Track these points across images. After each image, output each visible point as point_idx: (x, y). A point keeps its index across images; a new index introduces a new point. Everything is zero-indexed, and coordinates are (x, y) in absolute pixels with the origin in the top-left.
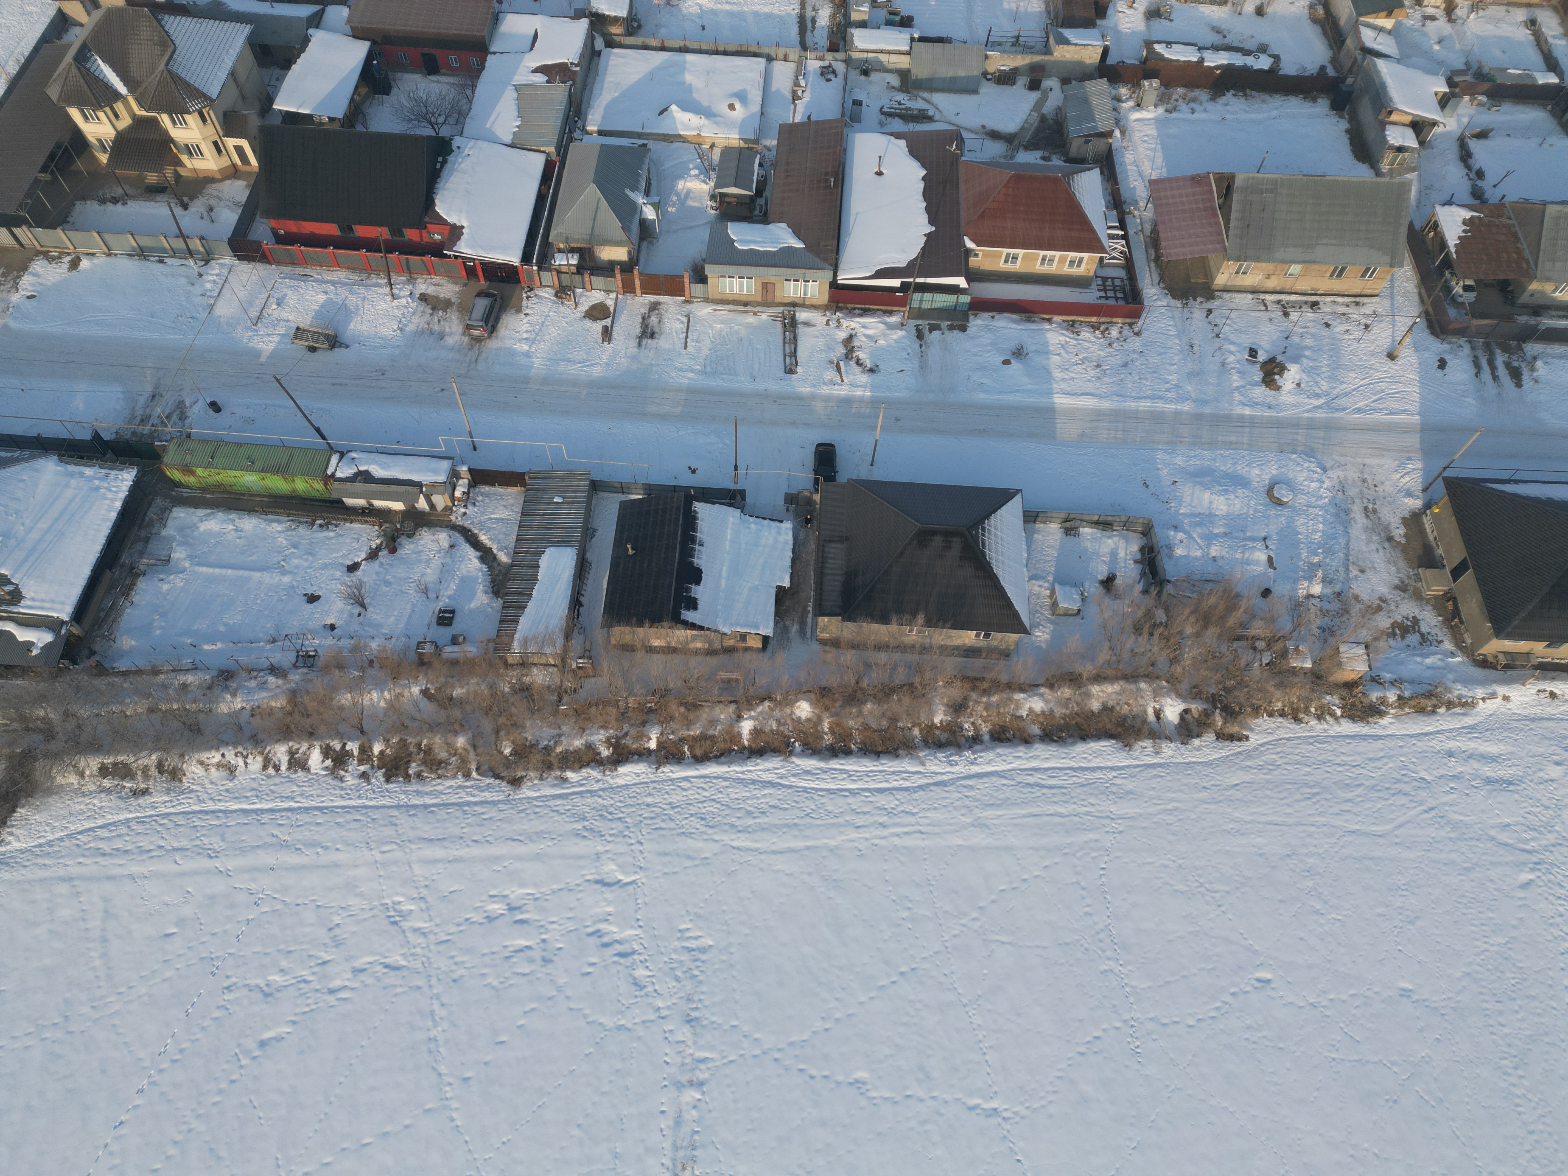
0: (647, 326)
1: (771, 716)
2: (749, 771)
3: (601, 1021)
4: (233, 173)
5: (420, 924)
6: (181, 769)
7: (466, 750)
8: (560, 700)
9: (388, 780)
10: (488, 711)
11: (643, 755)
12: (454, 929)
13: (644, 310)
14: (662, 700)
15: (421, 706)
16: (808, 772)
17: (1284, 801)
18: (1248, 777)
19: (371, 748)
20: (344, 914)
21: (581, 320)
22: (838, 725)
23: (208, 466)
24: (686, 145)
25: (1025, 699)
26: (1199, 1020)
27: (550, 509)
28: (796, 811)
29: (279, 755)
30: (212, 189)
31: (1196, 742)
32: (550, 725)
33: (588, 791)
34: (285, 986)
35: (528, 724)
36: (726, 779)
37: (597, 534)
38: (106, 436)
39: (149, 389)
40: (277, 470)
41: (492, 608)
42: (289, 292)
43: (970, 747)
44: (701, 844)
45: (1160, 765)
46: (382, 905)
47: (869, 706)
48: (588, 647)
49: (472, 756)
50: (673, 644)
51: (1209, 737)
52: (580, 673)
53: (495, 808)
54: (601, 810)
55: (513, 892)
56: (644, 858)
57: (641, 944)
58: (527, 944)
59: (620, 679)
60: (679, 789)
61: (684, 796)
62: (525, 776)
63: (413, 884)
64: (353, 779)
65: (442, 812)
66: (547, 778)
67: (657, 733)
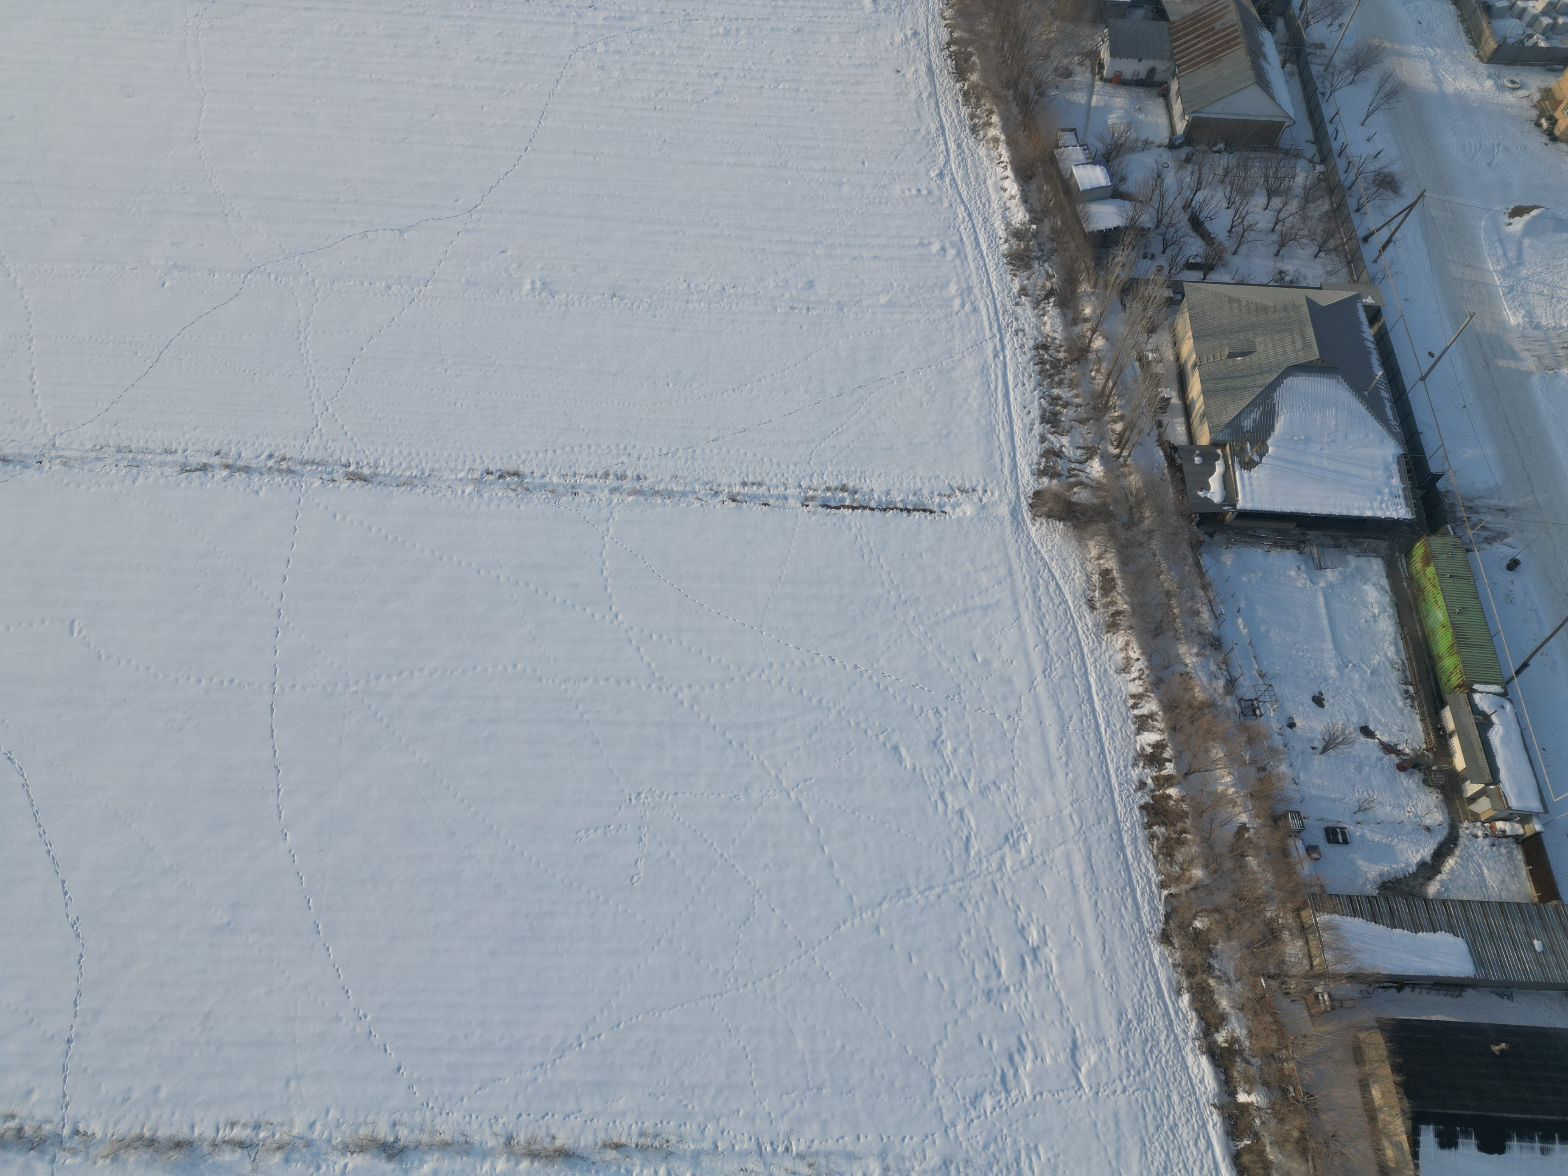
3: (938, 1060)
5: (1008, 863)
6: (1118, 630)
7: (1190, 879)
8: (1270, 977)
9: (1142, 808)
10: (1239, 897)
11: (1228, 1086)
12: (1008, 896)
14: (1301, 1106)
15: (1227, 827)
19: (1171, 786)
20: (1009, 793)
23: (1440, 575)
27: (1519, 937)
29: (1148, 705)
32: (1238, 969)
33: (1171, 1021)
34: (943, 756)
35: (1234, 943)
37: (1505, 1001)
38: (1440, 485)
39: (1511, 504)
40: (1460, 640)
41: (1364, 884)
44: (1135, 1168)
46: (1022, 824)
48: (1346, 1004)
49: (1185, 887)
50: (1381, 1116)
52: (1311, 998)
53: (1133, 920)
54: (1153, 1039)
55: (1051, 950)
56: (1108, 1096)
57: (1017, 1100)
58: (1003, 972)
59: (1316, 1049)
60: (1195, 1136)
61: (1188, 1143)
62: (1174, 948)
63: (1045, 849)
64: (1137, 775)
65: (1119, 866)
66: (1177, 972)
67: (1258, 1102)
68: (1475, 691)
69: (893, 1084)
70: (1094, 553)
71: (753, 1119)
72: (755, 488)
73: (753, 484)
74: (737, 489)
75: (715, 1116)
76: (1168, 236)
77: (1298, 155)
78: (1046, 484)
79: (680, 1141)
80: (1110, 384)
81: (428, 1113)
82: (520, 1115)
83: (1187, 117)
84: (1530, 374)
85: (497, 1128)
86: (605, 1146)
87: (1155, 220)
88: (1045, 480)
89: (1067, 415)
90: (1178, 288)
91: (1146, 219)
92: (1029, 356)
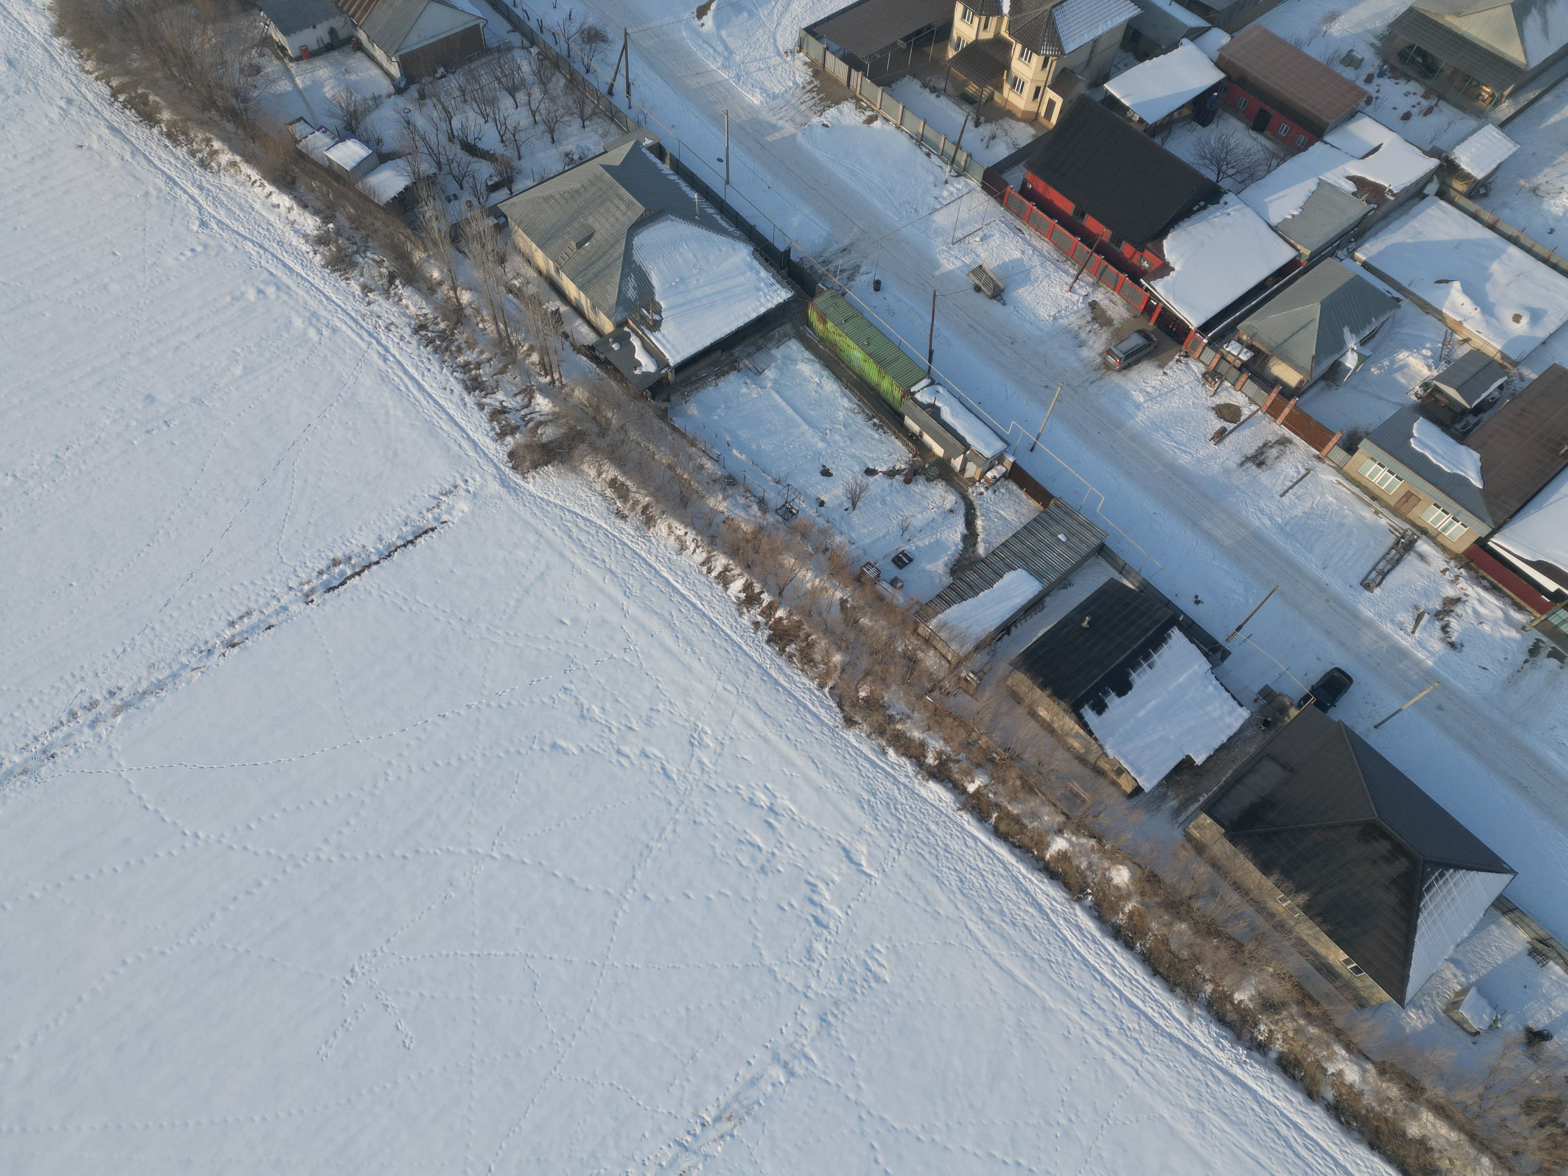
0: (1262, 453)
1: (1087, 855)
2: (1030, 880)
4: (1032, 119)
5: (706, 761)
6: (655, 521)
7: (835, 667)
8: (931, 691)
9: (768, 642)
10: (873, 653)
11: (957, 788)
12: (723, 785)
13: (1272, 438)
14: (1008, 761)
15: (833, 609)
16: (1079, 928)
19: (776, 610)
20: (668, 708)
21: (1208, 408)
22: (1140, 915)
23: (838, 325)
24: (1439, 324)
25: (1344, 1059)
27: (1049, 540)
28: (1042, 949)
29: (718, 563)
30: (1007, 123)
32: (908, 703)
33: (894, 777)
34: (597, 721)
35: (893, 688)
36: (1006, 868)
37: (1070, 589)
38: (793, 257)
39: (846, 242)
40: (882, 364)
41: (941, 580)
42: (997, 235)
43: (1249, 1048)
44: (943, 899)
46: (695, 724)
47: (1184, 926)
48: (985, 670)
49: (836, 675)
50: (1055, 726)
52: (963, 684)
53: (820, 728)
54: (891, 800)
55: (782, 798)
56: (892, 866)
57: (837, 927)
58: (761, 845)
59: (990, 715)
60: (963, 842)
61: (962, 850)
62: (859, 724)
63: (724, 728)
64: (748, 620)
65: (784, 697)
66: (873, 740)
67: (982, 783)
68: (914, 393)
69: (744, 1000)
70: (593, 473)
72: (246, 620)
73: (241, 618)
74: (228, 634)
76: (456, 171)
77: (510, 48)
78: (512, 442)
80: (502, 326)
83: (394, 59)
84: (794, 136)
87: (434, 164)
88: (509, 439)
89: (485, 373)
90: (495, 212)
91: (426, 167)
92: (414, 343)
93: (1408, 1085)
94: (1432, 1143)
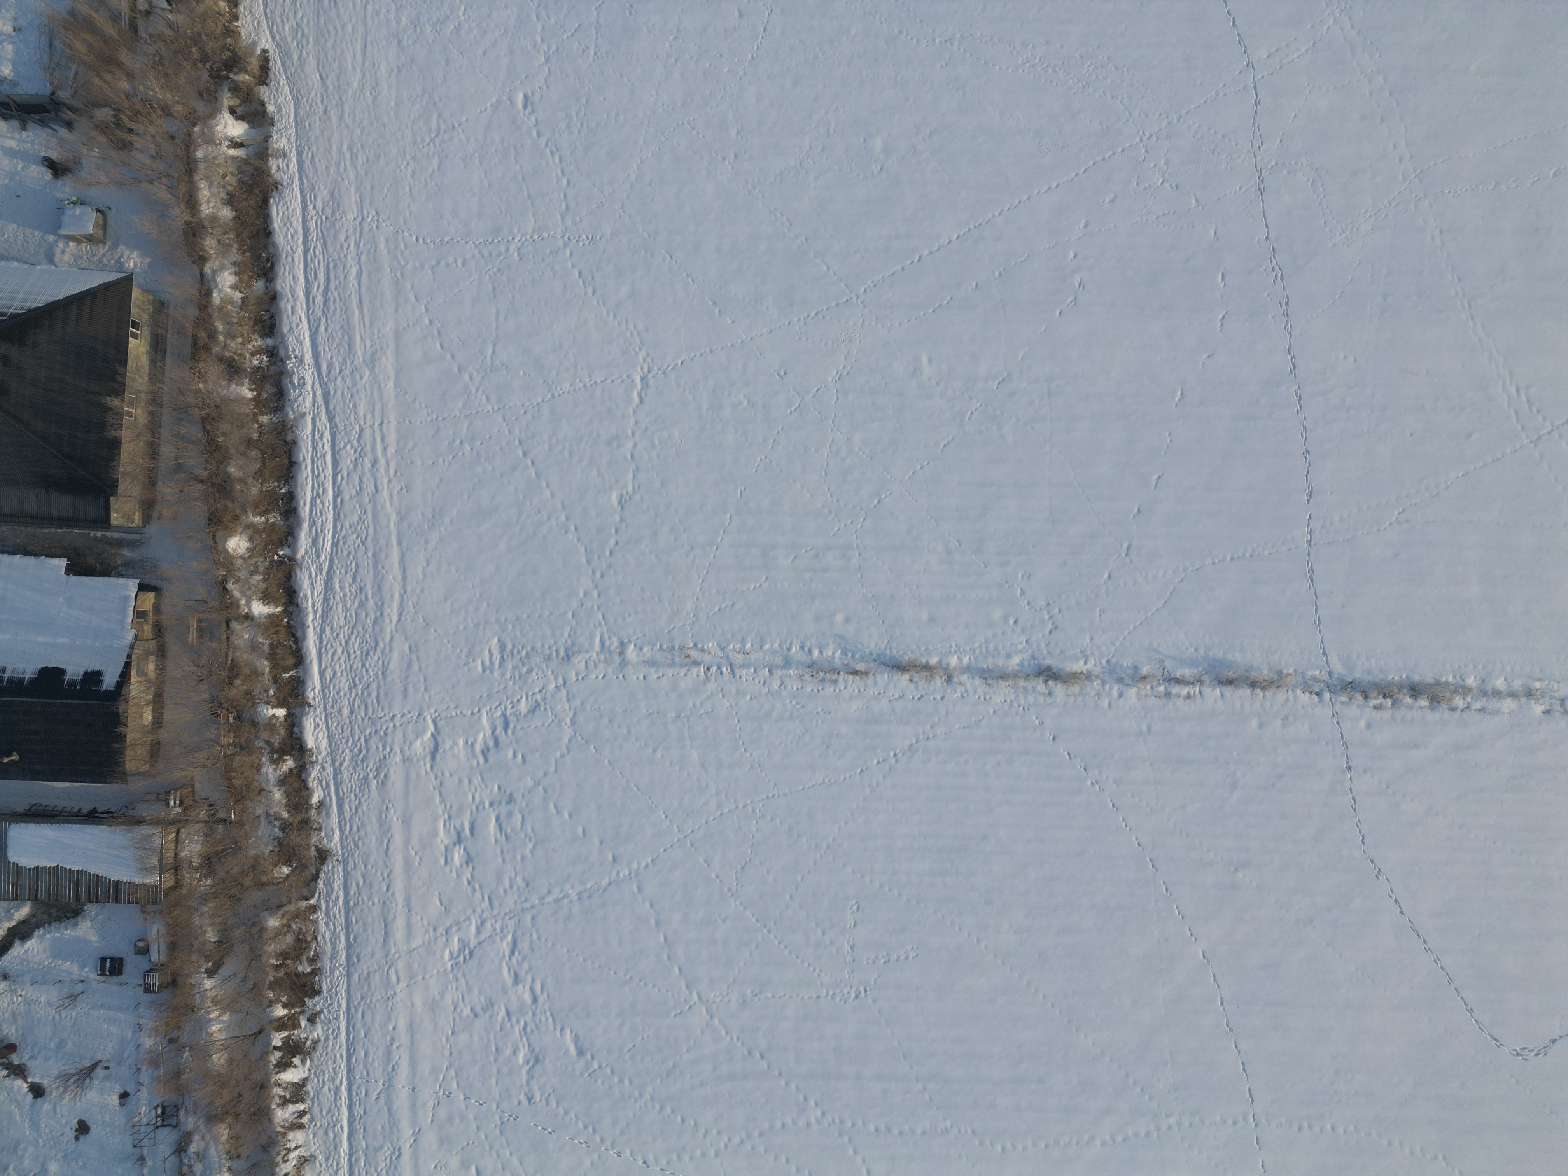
1: (246, 581)
2: (313, 605)
3: (567, 741)
5: (473, 928)
7: (283, 916)
8: (223, 821)
9: (318, 992)
10: (235, 899)
11: (293, 723)
12: (478, 894)
14: (225, 705)
15: (228, 973)
16: (315, 541)
17: (340, 30)
18: (312, 63)
19: (280, 1019)
20: (462, 1005)
22: (256, 506)
25: (220, 291)
26: (562, 172)
28: (359, 555)
29: (287, 1115)
31: (271, 108)
32: (255, 828)
33: (335, 778)
35: (253, 852)
36: (323, 631)
41: (97, 915)
43: (282, 361)
44: (396, 654)
45: (299, 155)
46: (452, 969)
47: (232, 470)
48: (154, 797)
49: (291, 908)
50: (150, 697)
51: (264, 92)
52: (188, 802)
53: (353, 872)
54: (356, 762)
55: (442, 841)
56: (410, 713)
57: (496, 708)
58: (494, 820)
59: (197, 755)
60: (334, 680)
61: (342, 675)
62: (316, 846)
63: (432, 944)
64: (316, 1030)
65: (356, 928)
66: (319, 823)
67: (267, 709)
69: (610, 721)
71: (738, 692)
75: (772, 695)
79: (801, 676)
81: (1022, 702)
82: (942, 699)
85: (960, 689)
86: (866, 674)
93: (194, 235)
94: (223, 195)
